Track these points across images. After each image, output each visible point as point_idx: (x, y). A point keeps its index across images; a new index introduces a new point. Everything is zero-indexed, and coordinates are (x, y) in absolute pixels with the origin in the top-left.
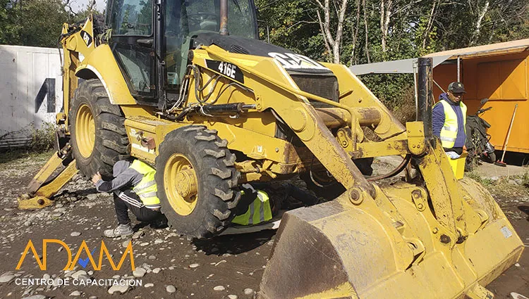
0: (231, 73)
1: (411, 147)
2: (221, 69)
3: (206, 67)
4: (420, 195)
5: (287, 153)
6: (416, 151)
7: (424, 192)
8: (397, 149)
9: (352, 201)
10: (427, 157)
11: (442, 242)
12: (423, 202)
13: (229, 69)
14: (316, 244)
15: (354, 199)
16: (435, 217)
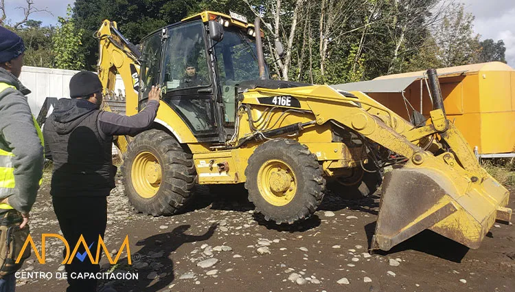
0: (286, 103)
1: (436, 127)
2: (276, 102)
3: (259, 103)
4: (450, 157)
5: (344, 151)
6: (440, 129)
7: (451, 154)
8: (426, 131)
9: (416, 162)
10: (449, 131)
11: (473, 182)
12: (452, 160)
13: (283, 100)
14: (416, 182)
15: (416, 160)
16: (463, 167)
